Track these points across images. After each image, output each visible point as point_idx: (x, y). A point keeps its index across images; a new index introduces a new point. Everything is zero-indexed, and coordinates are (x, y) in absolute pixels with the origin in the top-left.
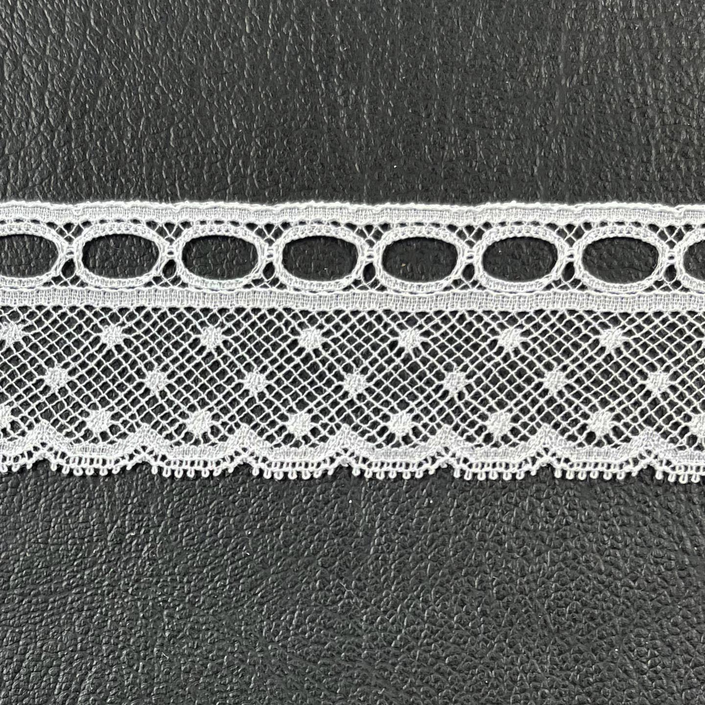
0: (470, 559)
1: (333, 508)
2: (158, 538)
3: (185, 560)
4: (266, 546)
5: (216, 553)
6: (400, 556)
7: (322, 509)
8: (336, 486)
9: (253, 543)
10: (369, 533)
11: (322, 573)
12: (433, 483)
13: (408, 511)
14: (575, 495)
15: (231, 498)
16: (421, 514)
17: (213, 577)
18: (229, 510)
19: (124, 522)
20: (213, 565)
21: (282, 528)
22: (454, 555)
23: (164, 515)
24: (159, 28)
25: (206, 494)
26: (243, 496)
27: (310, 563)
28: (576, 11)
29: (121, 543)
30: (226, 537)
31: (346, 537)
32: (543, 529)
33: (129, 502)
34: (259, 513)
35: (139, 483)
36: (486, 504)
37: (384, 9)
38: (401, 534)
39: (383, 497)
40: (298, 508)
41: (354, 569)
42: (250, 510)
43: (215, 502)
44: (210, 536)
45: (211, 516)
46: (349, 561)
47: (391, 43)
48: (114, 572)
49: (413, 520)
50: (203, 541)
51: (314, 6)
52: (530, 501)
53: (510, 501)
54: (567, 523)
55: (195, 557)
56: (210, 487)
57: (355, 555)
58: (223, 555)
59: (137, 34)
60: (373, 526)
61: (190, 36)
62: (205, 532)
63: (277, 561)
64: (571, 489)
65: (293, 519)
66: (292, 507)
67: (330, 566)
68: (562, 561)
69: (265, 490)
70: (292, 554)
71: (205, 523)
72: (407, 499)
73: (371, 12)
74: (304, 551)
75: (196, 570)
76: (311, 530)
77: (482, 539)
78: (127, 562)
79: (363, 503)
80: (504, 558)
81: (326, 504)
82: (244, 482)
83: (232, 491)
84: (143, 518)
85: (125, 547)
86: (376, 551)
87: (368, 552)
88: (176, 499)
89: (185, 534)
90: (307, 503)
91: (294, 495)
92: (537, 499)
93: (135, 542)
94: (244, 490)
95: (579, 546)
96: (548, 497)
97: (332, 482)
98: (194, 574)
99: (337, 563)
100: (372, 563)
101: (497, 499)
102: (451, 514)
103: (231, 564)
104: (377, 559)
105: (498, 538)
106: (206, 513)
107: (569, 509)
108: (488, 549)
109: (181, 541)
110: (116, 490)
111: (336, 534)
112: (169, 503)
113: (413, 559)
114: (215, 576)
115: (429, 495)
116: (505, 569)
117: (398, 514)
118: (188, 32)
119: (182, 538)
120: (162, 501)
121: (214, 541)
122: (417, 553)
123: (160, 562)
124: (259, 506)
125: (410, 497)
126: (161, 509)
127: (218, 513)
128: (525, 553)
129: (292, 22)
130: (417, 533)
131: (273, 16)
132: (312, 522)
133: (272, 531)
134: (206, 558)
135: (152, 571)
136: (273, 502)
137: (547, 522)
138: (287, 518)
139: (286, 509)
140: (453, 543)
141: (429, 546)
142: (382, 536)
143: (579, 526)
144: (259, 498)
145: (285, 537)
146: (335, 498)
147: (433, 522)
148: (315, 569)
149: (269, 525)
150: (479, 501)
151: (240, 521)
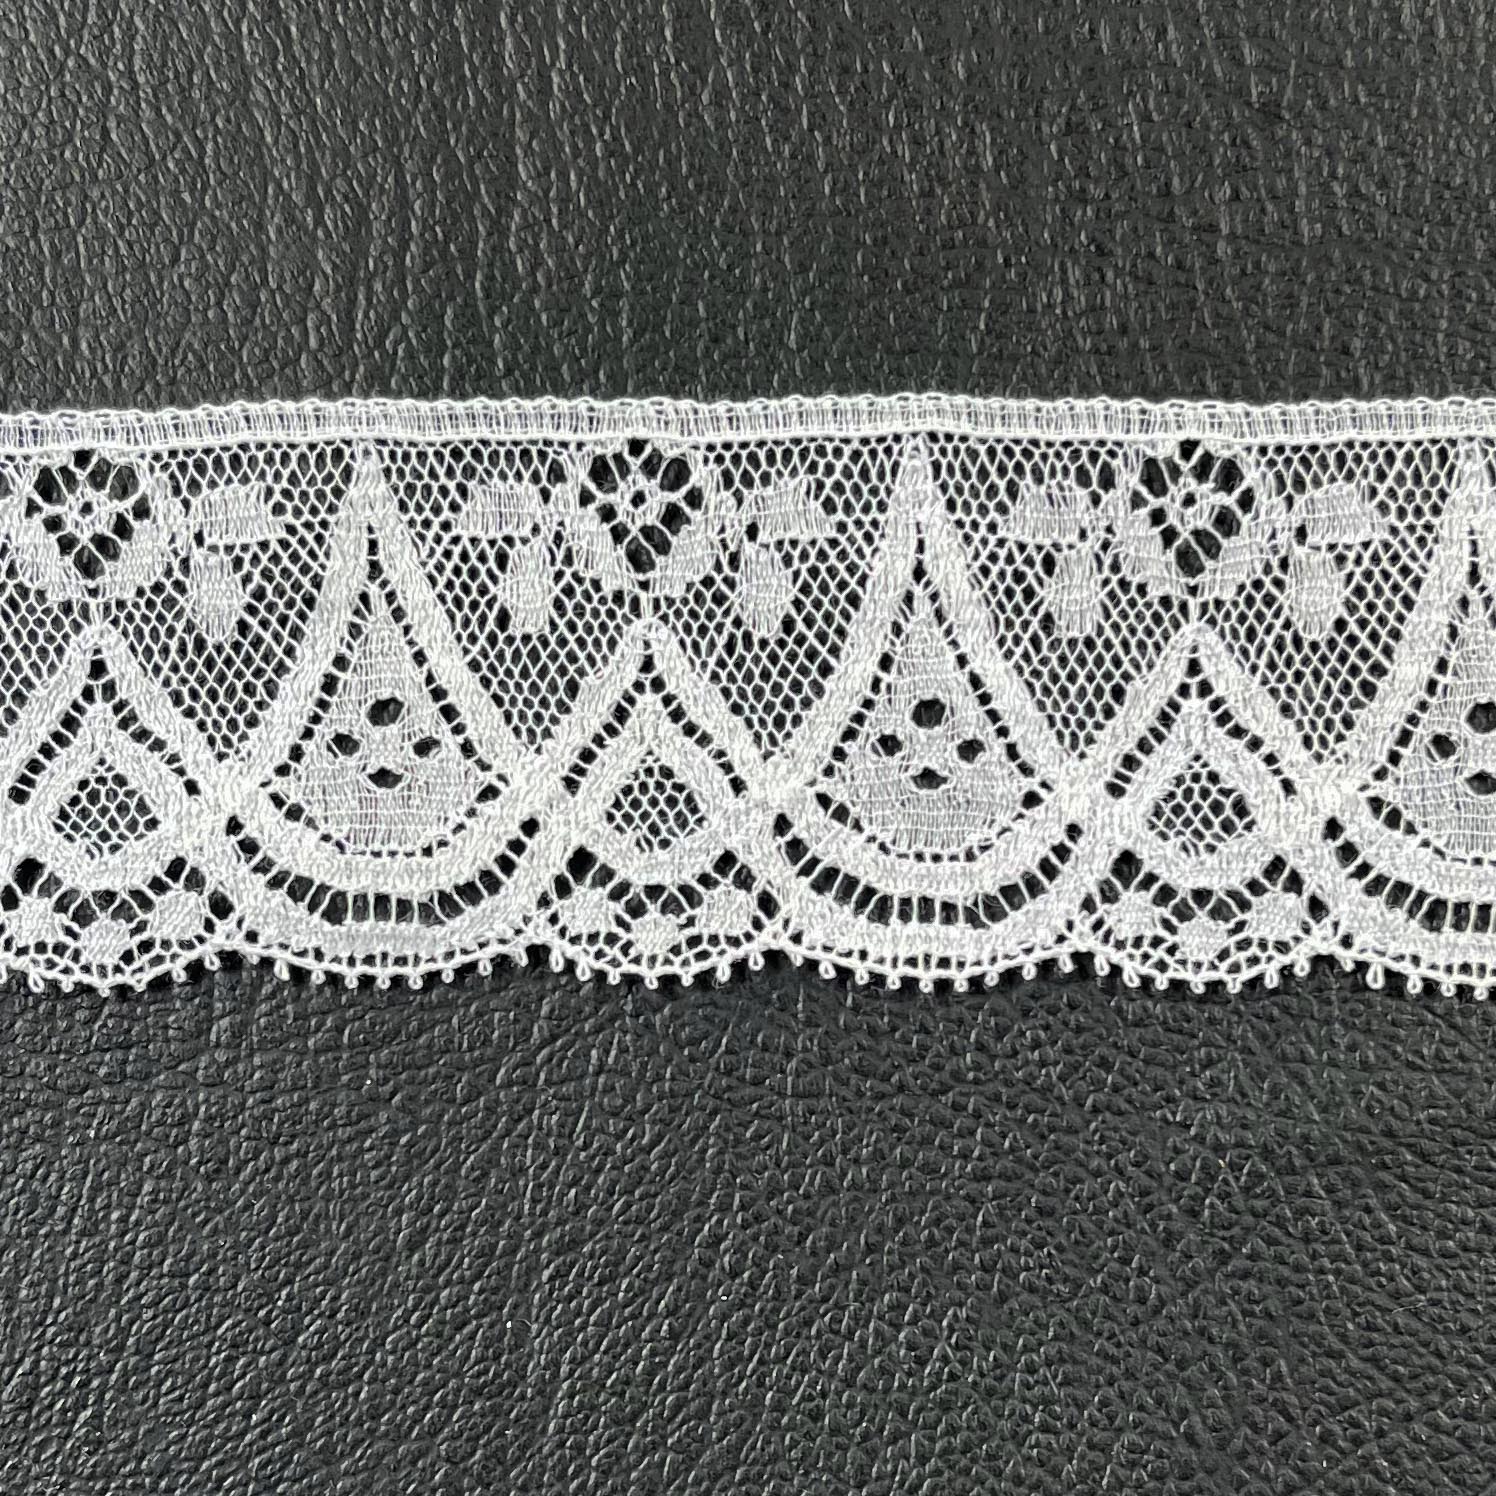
0: (753, 1447)
1: (472, 1337)
2: (108, 1396)
3: (163, 1445)
4: (332, 1417)
5: (228, 1429)
6: (609, 1441)
7: (451, 1338)
8: (481, 1291)
9: (305, 1410)
10: (545, 1391)
11: (446, 1474)
12: (679, 1289)
13: (627, 1345)
14: (968, 1318)
15: (262, 1313)
16: (653, 1353)
17: (222, 1479)
18: (257, 1340)
19: (36, 1363)
20: (220, 1456)
21: (366, 1377)
22: (720, 1440)
23: (121, 1347)
24: (129, 336)
25: (210, 1306)
26: (285, 1311)
27: (422, 1454)
28: (989, 316)
29: (29, 1408)
30: (251, 1397)
31: (498, 1400)
32: (903, 1387)
33: (49, 1320)
34: (320, 1346)
35: (72, 1279)
36: (787, 1332)
37: (594, 303)
38: (613, 1394)
39: (578, 1315)
40: (401, 1338)
41: (514, 1465)
42: (301, 1339)
43: (229, 1322)
44: (217, 1394)
45: (218, 1353)
46: (504, 1449)
47: (608, 378)
48: (14, 1467)
49: (636, 1364)
50: (201, 1404)
51: (451, 298)
52: (877, 1331)
53: (835, 1327)
54: (953, 1377)
55: (183, 1437)
56: (217, 1290)
57: (517, 1437)
58: (242, 1434)
59: (84, 346)
60: (556, 1375)
61: (194, 353)
62: (206, 1385)
63: (354, 1448)
64: (961, 1305)
65: (390, 1359)
66: (388, 1334)
67: (463, 1459)
68: (940, 1456)
69: (335, 1299)
70: (386, 1434)
71: (205, 1366)
72: (626, 1321)
73: (568, 310)
74: (411, 1429)
75: (185, 1465)
76: (425, 1383)
77: (779, 1408)
78: (42, 1446)
79: (535, 1327)
80: (821, 1447)
81: (459, 1329)
82: (289, 1281)
83: (264, 1300)
84: (76, 1355)
85: (39, 1415)
86: (560, 1430)
87: (545, 1430)
88: (148, 1314)
89: (164, 1389)
90: (419, 1326)
91: (393, 1309)
92: (891, 1324)
93: (58, 1406)
94: (289, 1298)
95: (975, 1424)
96: (914, 1321)
97: (473, 1282)
98: (180, 1473)
99: (479, 1453)
100: (551, 1454)
101: (808, 1323)
102: (716, 1354)
103: (259, 1453)
104: (561, 1445)
105: (812, 1405)
106: (211, 1344)
107: (957, 1347)
108: (790, 1427)
109: (155, 1404)
110: (24, 1293)
111: (478, 1392)
112: (131, 1323)
113: (636, 1447)
114: (225, 1479)
115: (671, 1312)
116: (823, 1470)
117: (605, 1352)
118: (190, 345)
119: (158, 1397)
120: (118, 1318)
121: (226, 1405)
122: (645, 1434)
123: (111, 1446)
124: (321, 1332)
125: (633, 1317)
126: (115, 1336)
127: (234, 1346)
128: (865, 1437)
129: (405, 329)
130: (647, 1393)
131: (366, 315)
132: (429, 1366)
133: (346, 1385)
134: (207, 1441)
135: (94, 1466)
136: (348, 1324)
137: (909, 1374)
138: (378, 1356)
139: (374, 1340)
140: (719, 1415)
141: (670, 1420)
142: (572, 1397)
143: (975, 1383)
144: (320, 1315)
145: (371, 1397)
146: (478, 1316)
147: (679, 1370)
148: (433, 1465)
149: (339, 1373)
150: (774, 1327)
151: (281, 1362)
